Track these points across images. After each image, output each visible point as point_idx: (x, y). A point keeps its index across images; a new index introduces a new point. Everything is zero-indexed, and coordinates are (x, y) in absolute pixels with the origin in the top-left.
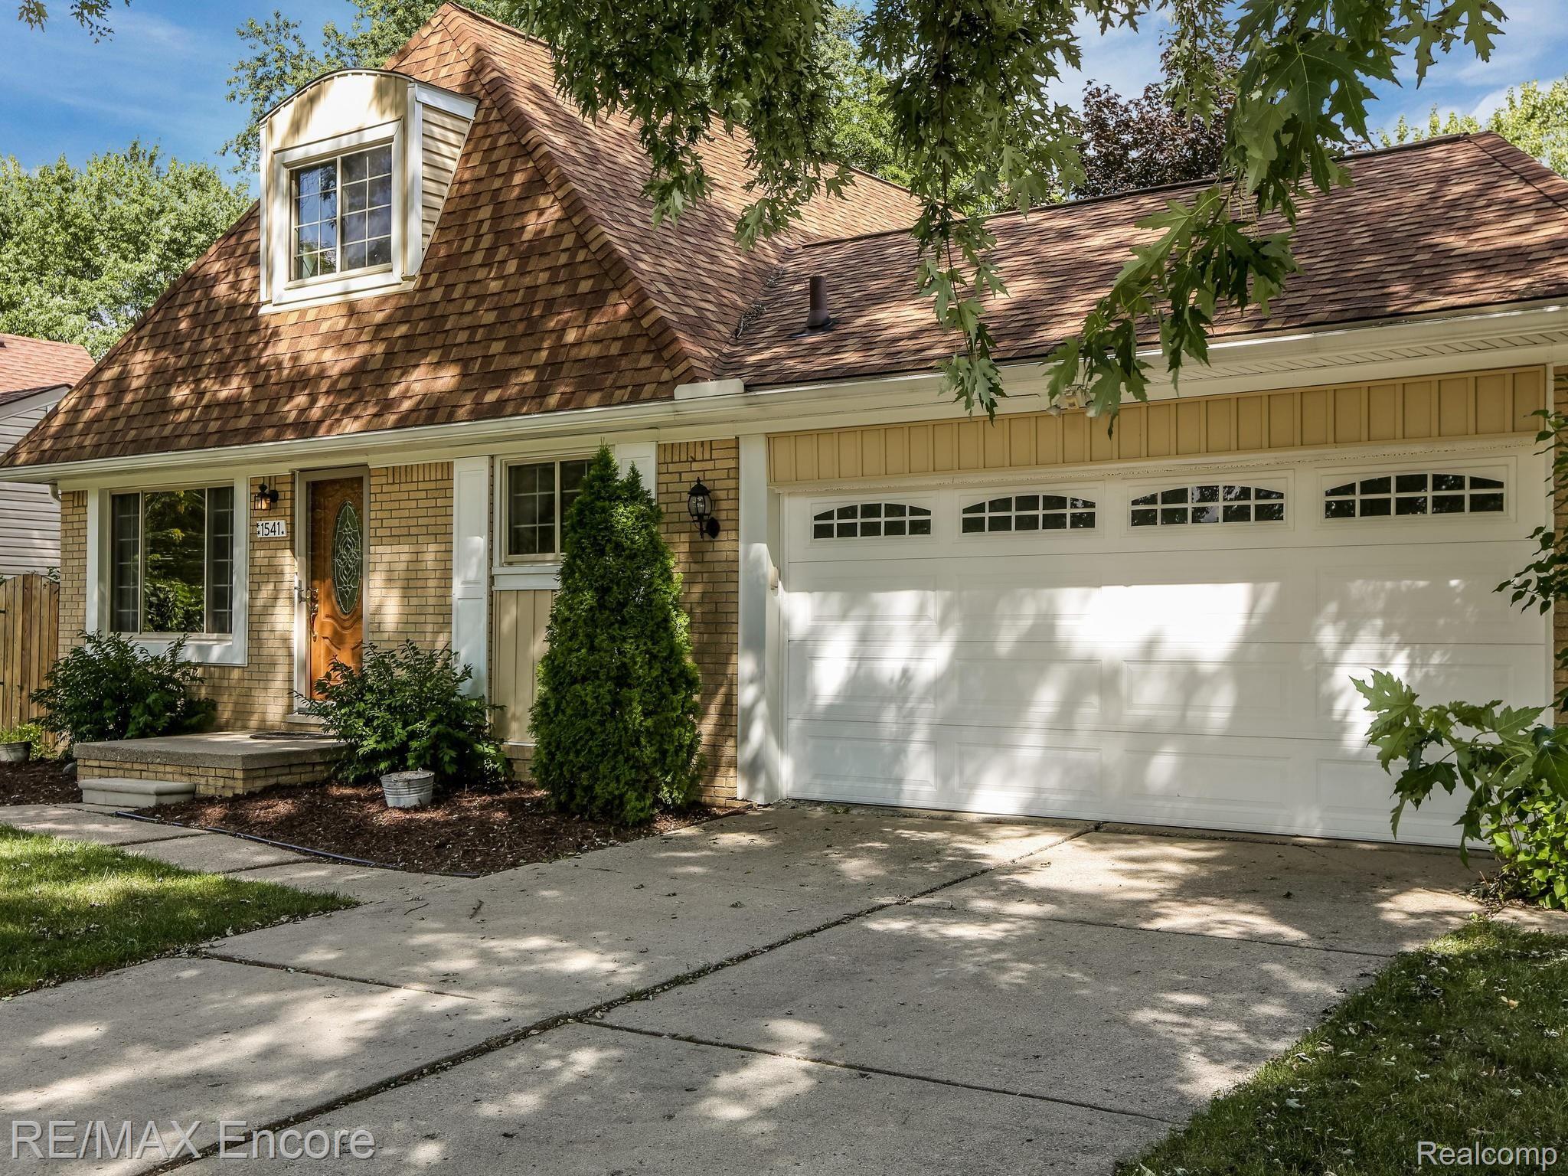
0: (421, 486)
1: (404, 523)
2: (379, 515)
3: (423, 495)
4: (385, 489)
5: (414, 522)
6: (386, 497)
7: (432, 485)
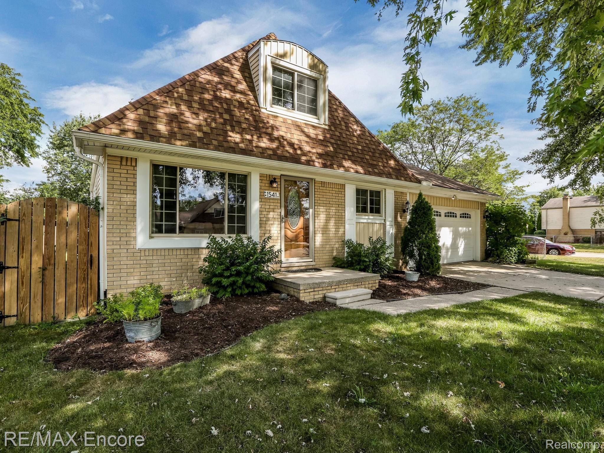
0: (333, 189)
1: (327, 200)
2: (319, 196)
3: (334, 192)
4: (321, 188)
5: (331, 200)
6: (321, 191)
7: (337, 190)
